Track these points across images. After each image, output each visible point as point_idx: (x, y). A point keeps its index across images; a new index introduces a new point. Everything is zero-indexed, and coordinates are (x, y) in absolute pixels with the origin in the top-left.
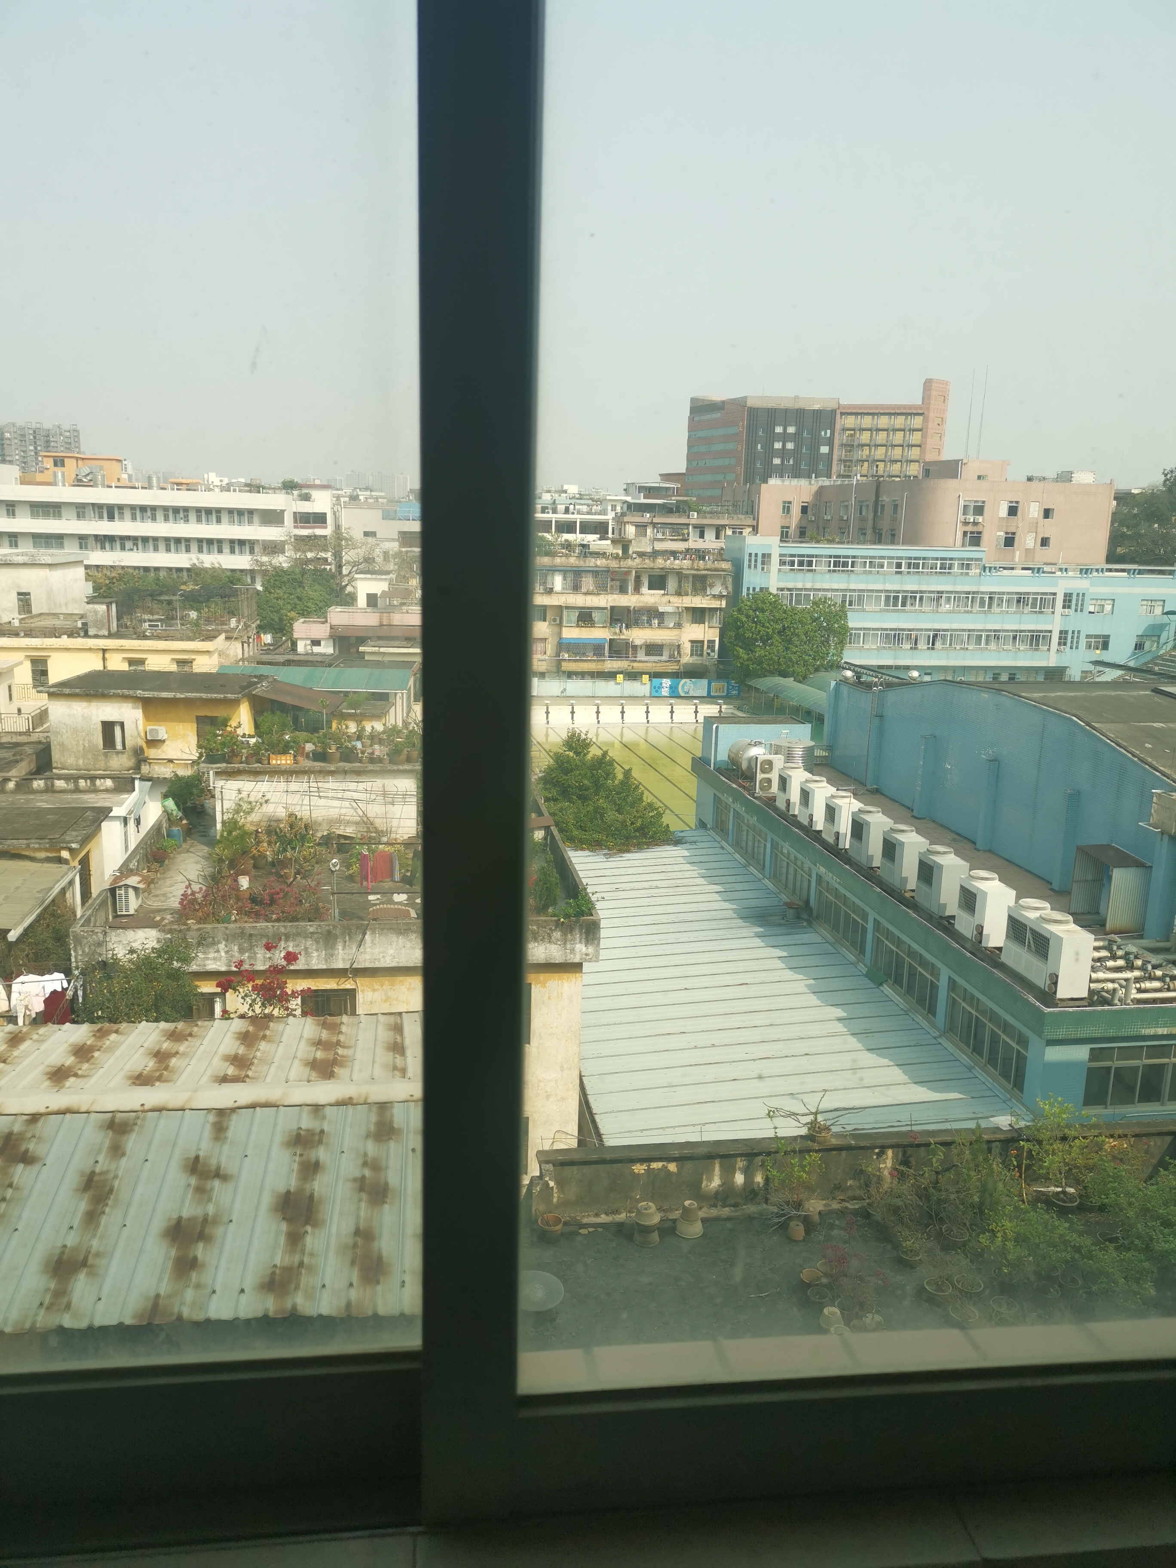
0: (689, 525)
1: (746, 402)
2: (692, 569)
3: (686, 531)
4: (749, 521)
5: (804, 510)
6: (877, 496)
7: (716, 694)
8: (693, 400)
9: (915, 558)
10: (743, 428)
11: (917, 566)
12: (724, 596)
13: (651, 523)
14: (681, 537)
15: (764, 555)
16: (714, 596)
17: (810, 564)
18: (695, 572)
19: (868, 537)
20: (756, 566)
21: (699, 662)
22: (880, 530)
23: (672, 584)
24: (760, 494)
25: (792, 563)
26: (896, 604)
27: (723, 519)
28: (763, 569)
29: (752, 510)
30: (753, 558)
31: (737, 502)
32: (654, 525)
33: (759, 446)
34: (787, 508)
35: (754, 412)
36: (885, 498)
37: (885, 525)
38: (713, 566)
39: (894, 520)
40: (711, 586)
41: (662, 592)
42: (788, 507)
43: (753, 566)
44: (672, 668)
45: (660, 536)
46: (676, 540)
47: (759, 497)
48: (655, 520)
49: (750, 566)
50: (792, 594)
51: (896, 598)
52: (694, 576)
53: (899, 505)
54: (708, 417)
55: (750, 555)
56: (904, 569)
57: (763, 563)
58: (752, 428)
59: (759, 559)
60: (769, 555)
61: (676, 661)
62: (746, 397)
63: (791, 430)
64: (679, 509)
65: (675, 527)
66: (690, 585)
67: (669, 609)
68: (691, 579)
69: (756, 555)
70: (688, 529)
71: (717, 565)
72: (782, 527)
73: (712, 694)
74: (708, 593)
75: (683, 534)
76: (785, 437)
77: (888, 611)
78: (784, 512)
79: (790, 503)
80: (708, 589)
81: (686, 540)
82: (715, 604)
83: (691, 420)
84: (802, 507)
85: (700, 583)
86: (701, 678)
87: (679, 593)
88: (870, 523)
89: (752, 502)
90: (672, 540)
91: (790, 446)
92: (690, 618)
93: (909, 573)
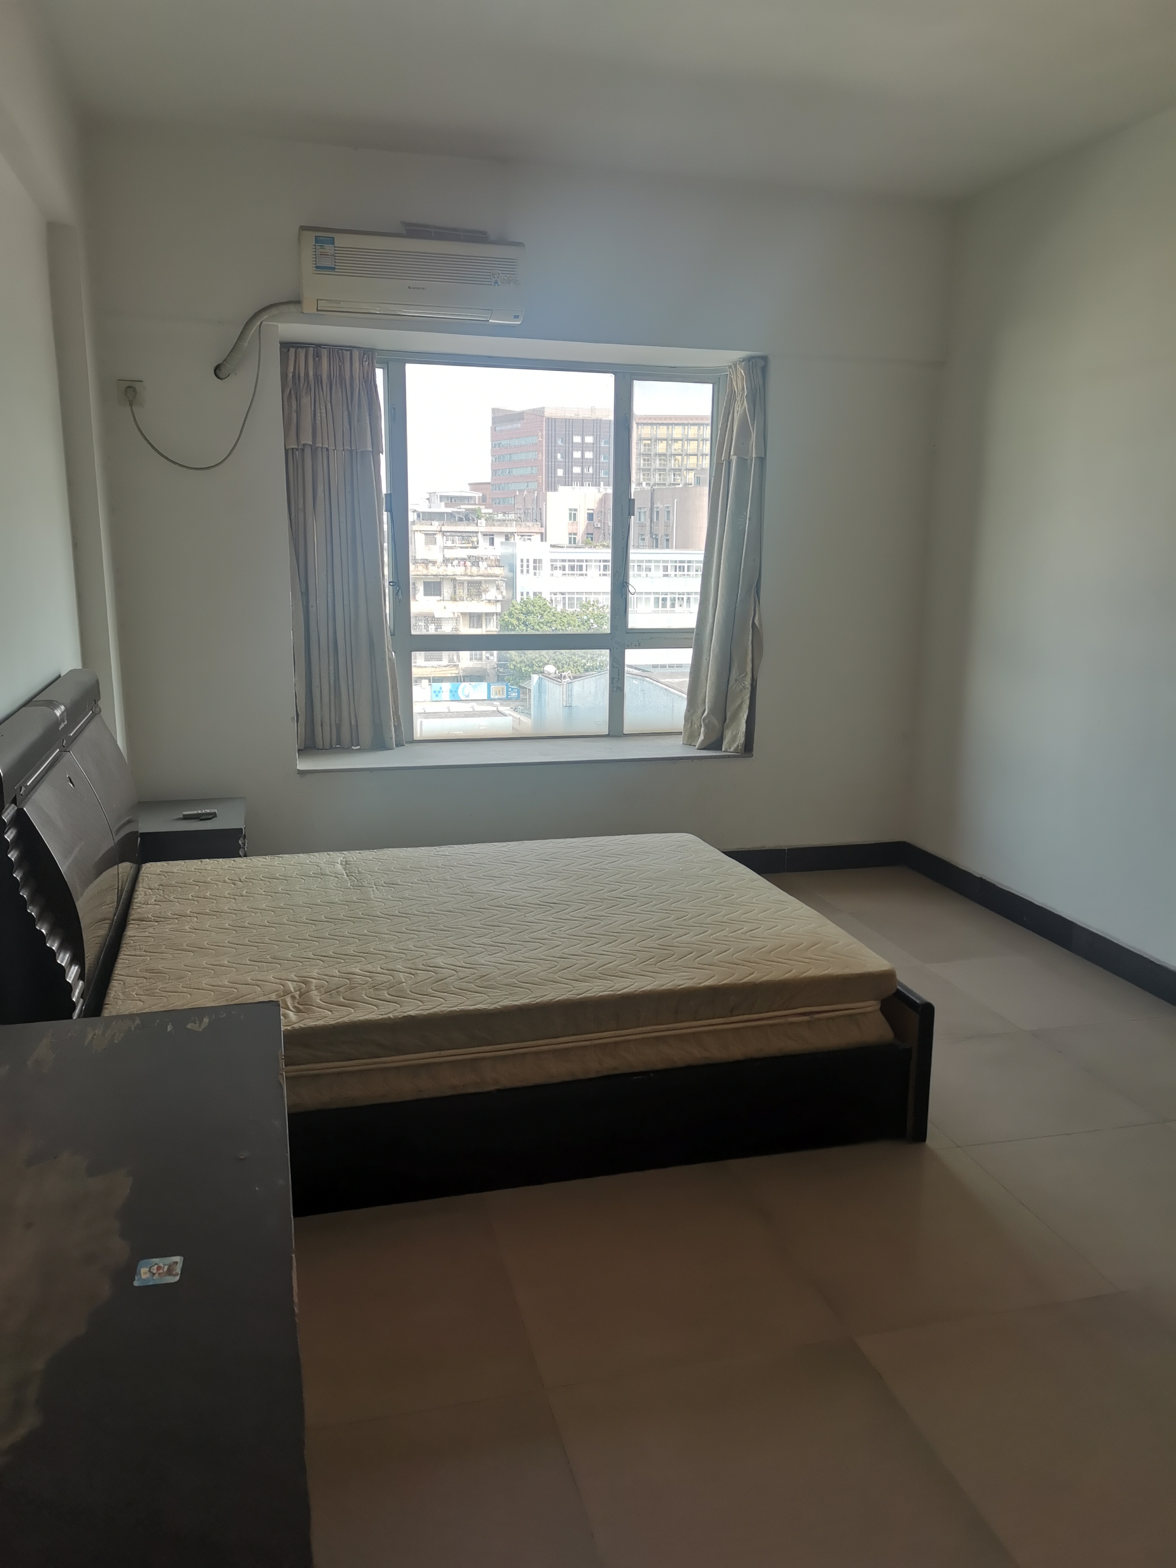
0: (478, 532)
1: (543, 412)
2: (466, 575)
3: (475, 539)
4: (537, 529)
5: (590, 517)
6: (652, 504)
7: (496, 697)
8: (494, 411)
9: (681, 562)
10: (542, 437)
11: (682, 569)
12: (498, 601)
13: (441, 531)
14: (471, 545)
15: (535, 561)
16: (489, 601)
17: (581, 568)
18: (469, 578)
19: (647, 542)
20: (528, 572)
21: (480, 666)
22: (656, 535)
23: (447, 590)
24: (546, 502)
25: (564, 568)
26: (664, 606)
27: (511, 526)
28: (535, 574)
29: (539, 517)
30: (525, 564)
31: (527, 509)
32: (443, 533)
33: (559, 456)
34: (573, 515)
35: (552, 422)
36: (658, 505)
37: (661, 531)
38: (486, 572)
39: (667, 526)
40: (486, 591)
41: (438, 598)
42: (575, 515)
43: (525, 571)
44: (451, 672)
45: (449, 544)
46: (467, 548)
47: (546, 505)
48: (444, 528)
49: (522, 571)
50: (564, 598)
51: (664, 600)
52: (469, 582)
53: (671, 511)
54: (509, 427)
55: (522, 561)
56: (671, 572)
57: (535, 568)
58: (551, 439)
59: (531, 564)
60: (540, 561)
61: (455, 666)
62: (543, 408)
63: (589, 439)
64: (467, 518)
65: (464, 534)
66: (466, 591)
67: (447, 614)
68: (466, 585)
69: (528, 561)
70: (477, 536)
71: (491, 571)
72: (570, 534)
73: (492, 697)
74: (484, 598)
75: (473, 542)
76: (583, 447)
77: (658, 612)
78: (570, 519)
79: (576, 510)
80: (483, 595)
81: (475, 548)
82: (491, 608)
83: (494, 429)
84: (588, 514)
85: (475, 588)
86: (482, 681)
87: (454, 599)
88: (648, 528)
89: (540, 509)
90: (461, 548)
91: (589, 455)
92: (467, 623)
93: (676, 575)
